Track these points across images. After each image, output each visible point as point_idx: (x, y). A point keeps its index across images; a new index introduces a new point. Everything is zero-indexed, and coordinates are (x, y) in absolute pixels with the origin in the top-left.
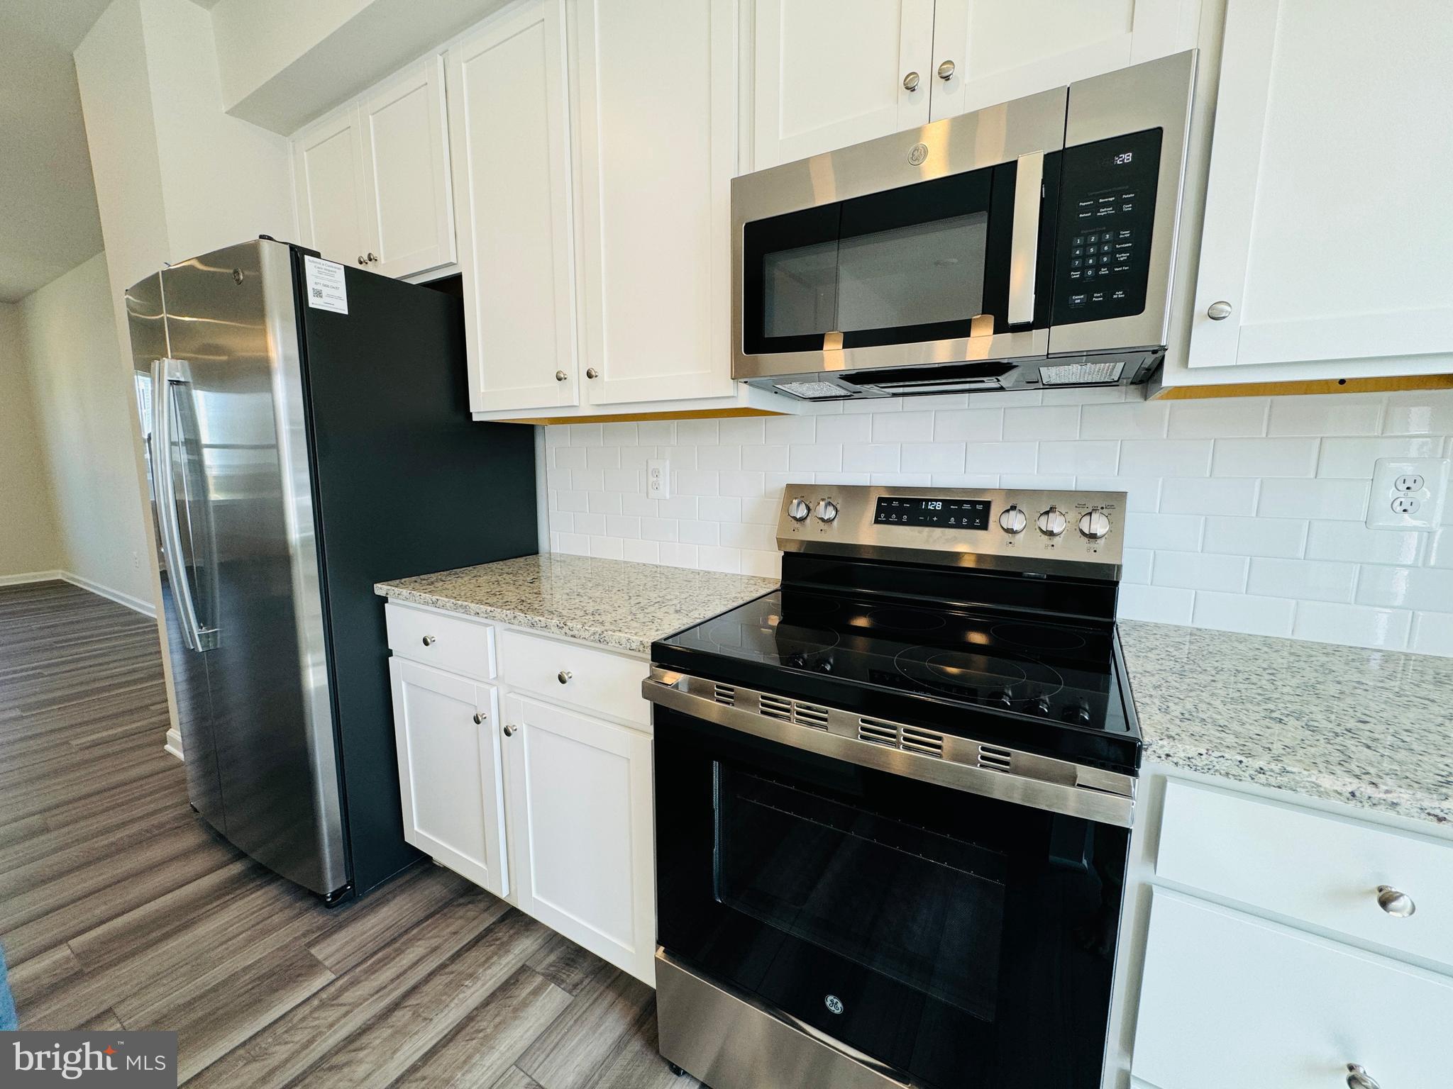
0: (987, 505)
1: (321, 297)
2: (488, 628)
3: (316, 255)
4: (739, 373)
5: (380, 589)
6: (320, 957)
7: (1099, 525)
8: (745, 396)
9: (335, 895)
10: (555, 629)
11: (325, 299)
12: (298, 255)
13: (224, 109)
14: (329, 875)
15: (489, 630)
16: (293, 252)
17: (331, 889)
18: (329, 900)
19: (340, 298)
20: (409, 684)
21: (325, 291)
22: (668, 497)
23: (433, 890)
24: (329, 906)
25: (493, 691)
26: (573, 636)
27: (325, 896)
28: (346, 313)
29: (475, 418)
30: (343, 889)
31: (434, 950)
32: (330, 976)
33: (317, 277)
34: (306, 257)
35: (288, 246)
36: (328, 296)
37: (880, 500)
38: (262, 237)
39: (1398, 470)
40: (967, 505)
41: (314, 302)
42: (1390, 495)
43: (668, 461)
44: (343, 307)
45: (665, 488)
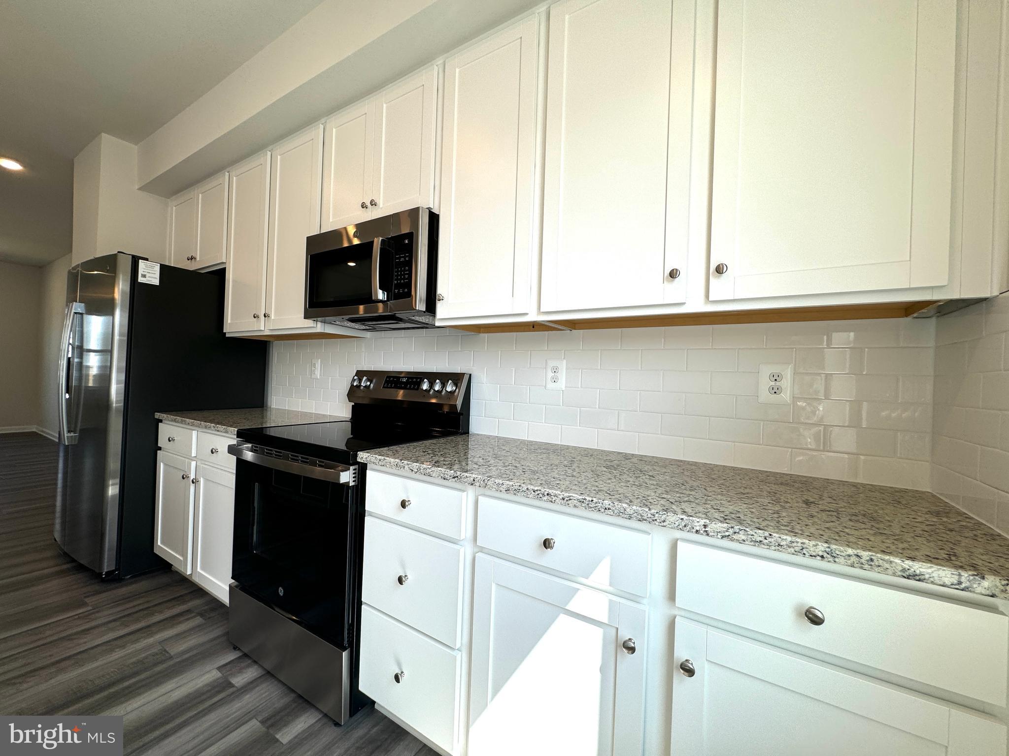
0: (421, 379)
1: (145, 277)
2: (193, 431)
3: (147, 259)
4: (307, 316)
5: (157, 415)
6: (88, 602)
7: (451, 388)
8: (319, 327)
9: (108, 573)
10: (212, 428)
11: (147, 278)
12: (135, 260)
13: (137, 188)
14: (106, 564)
15: (194, 433)
16: (134, 259)
17: (105, 569)
18: (104, 576)
19: (156, 278)
20: (165, 464)
21: (148, 275)
22: (319, 378)
23: (164, 579)
24: (103, 581)
25: (193, 464)
26: (218, 431)
27: (101, 574)
28: (158, 284)
29: (226, 335)
30: (113, 571)
31: (148, 602)
32: (90, 608)
33: (144, 269)
34: (140, 260)
35: (131, 256)
36: (149, 277)
37: (387, 377)
38: (118, 252)
39: (552, 364)
40: (415, 379)
41: (141, 279)
42: (550, 374)
43: (320, 360)
44: (156, 282)
45: (318, 373)
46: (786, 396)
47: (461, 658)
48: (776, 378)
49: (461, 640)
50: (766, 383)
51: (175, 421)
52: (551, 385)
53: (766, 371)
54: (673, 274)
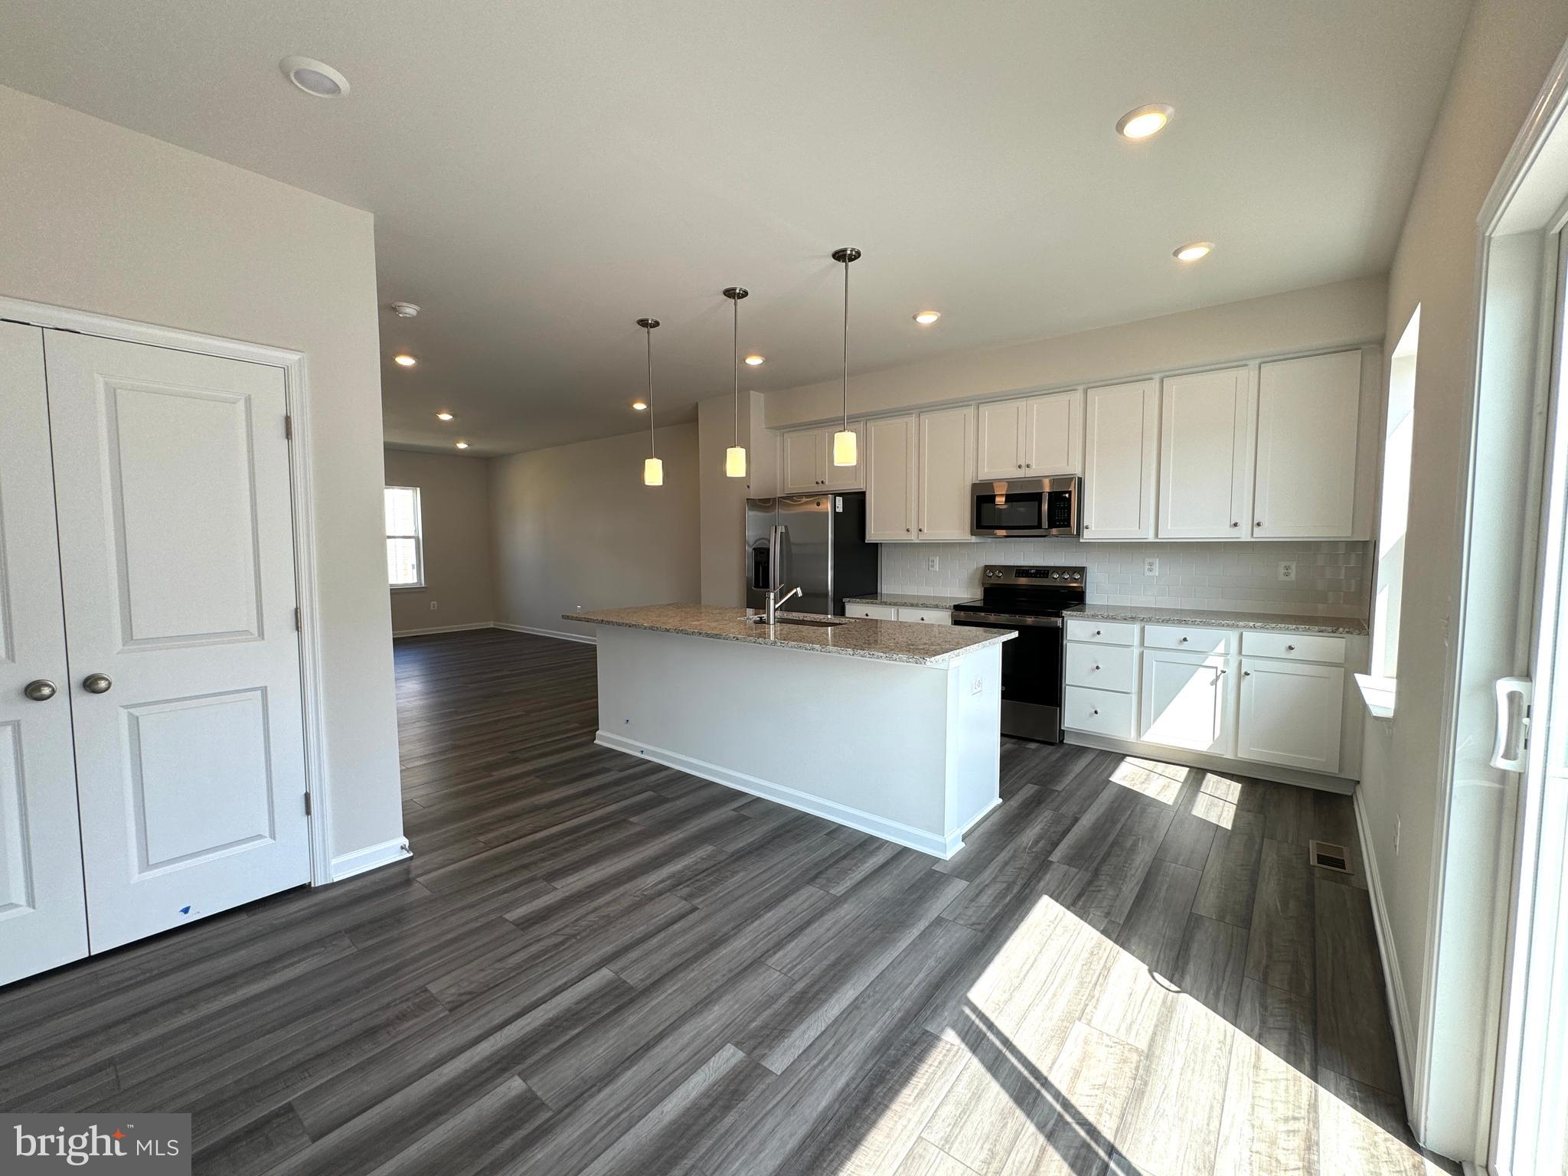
0: (1048, 571)
3: (838, 495)
4: (971, 534)
5: (845, 600)
7: (1077, 576)
8: (974, 539)
11: (839, 507)
15: (894, 610)
21: (838, 504)
22: (937, 570)
29: (866, 542)
34: (837, 498)
37: (1017, 570)
39: (1148, 560)
40: (1043, 572)
41: (837, 510)
42: (1147, 567)
43: (938, 558)
44: (841, 511)
45: (937, 568)
46: (1293, 576)
47: (1134, 698)
48: (1287, 568)
49: (1134, 689)
50: (1282, 571)
51: (868, 603)
52: (1148, 573)
53: (1283, 564)
54: (1235, 525)
